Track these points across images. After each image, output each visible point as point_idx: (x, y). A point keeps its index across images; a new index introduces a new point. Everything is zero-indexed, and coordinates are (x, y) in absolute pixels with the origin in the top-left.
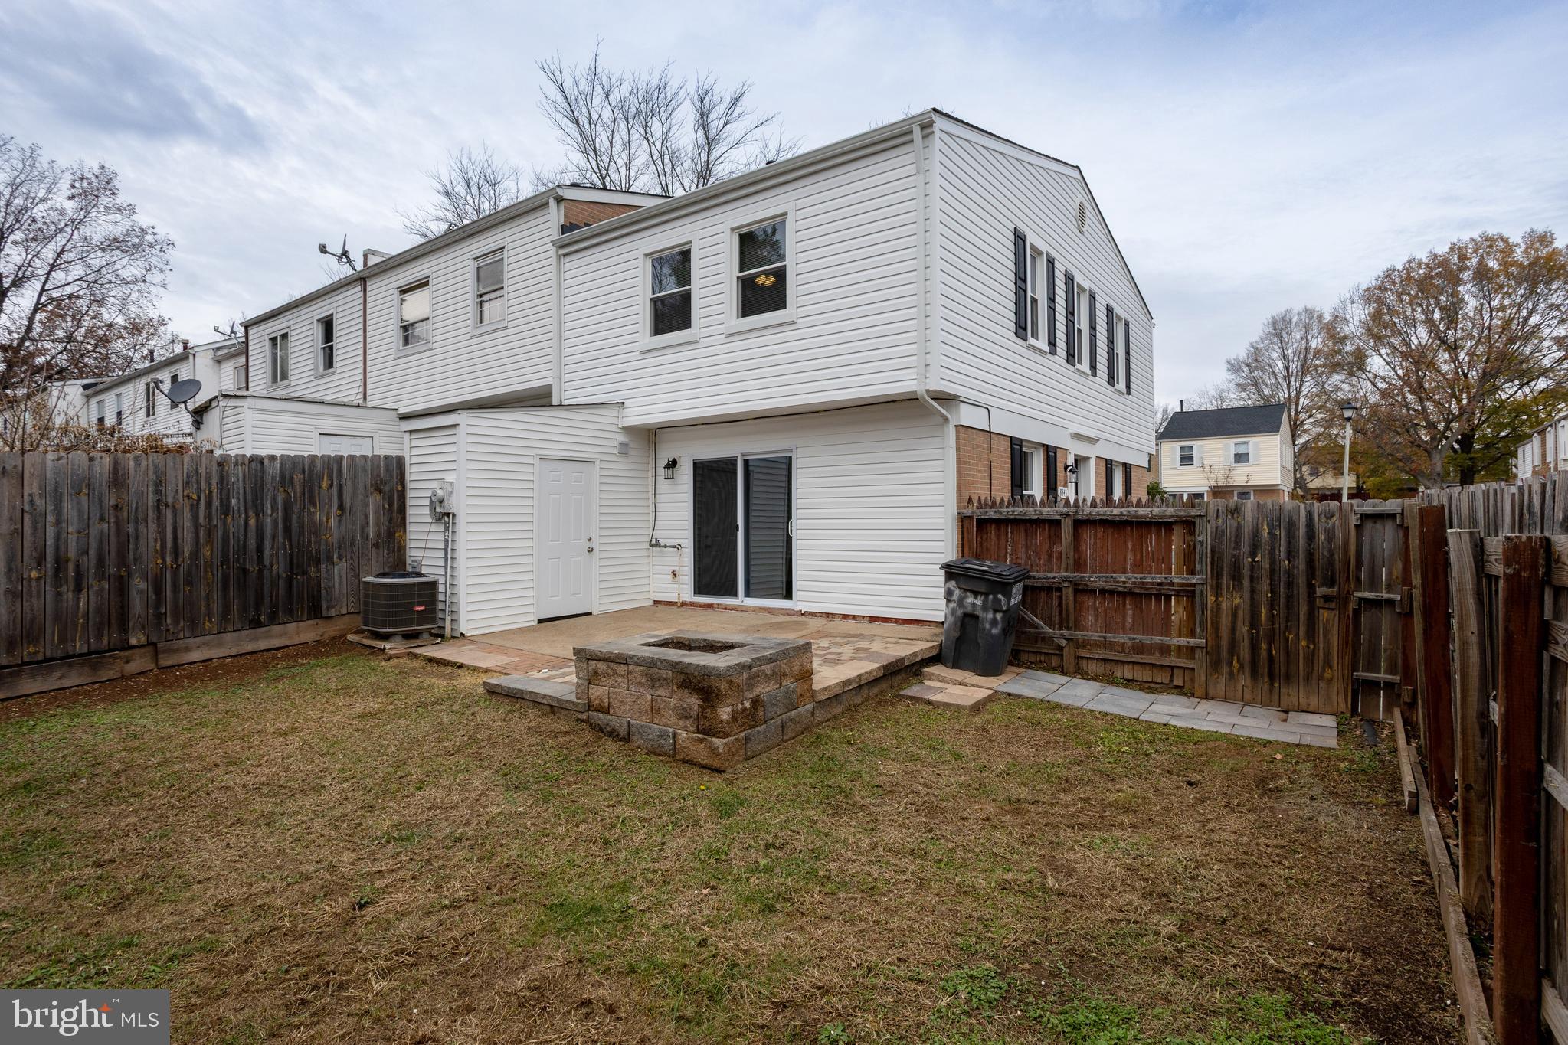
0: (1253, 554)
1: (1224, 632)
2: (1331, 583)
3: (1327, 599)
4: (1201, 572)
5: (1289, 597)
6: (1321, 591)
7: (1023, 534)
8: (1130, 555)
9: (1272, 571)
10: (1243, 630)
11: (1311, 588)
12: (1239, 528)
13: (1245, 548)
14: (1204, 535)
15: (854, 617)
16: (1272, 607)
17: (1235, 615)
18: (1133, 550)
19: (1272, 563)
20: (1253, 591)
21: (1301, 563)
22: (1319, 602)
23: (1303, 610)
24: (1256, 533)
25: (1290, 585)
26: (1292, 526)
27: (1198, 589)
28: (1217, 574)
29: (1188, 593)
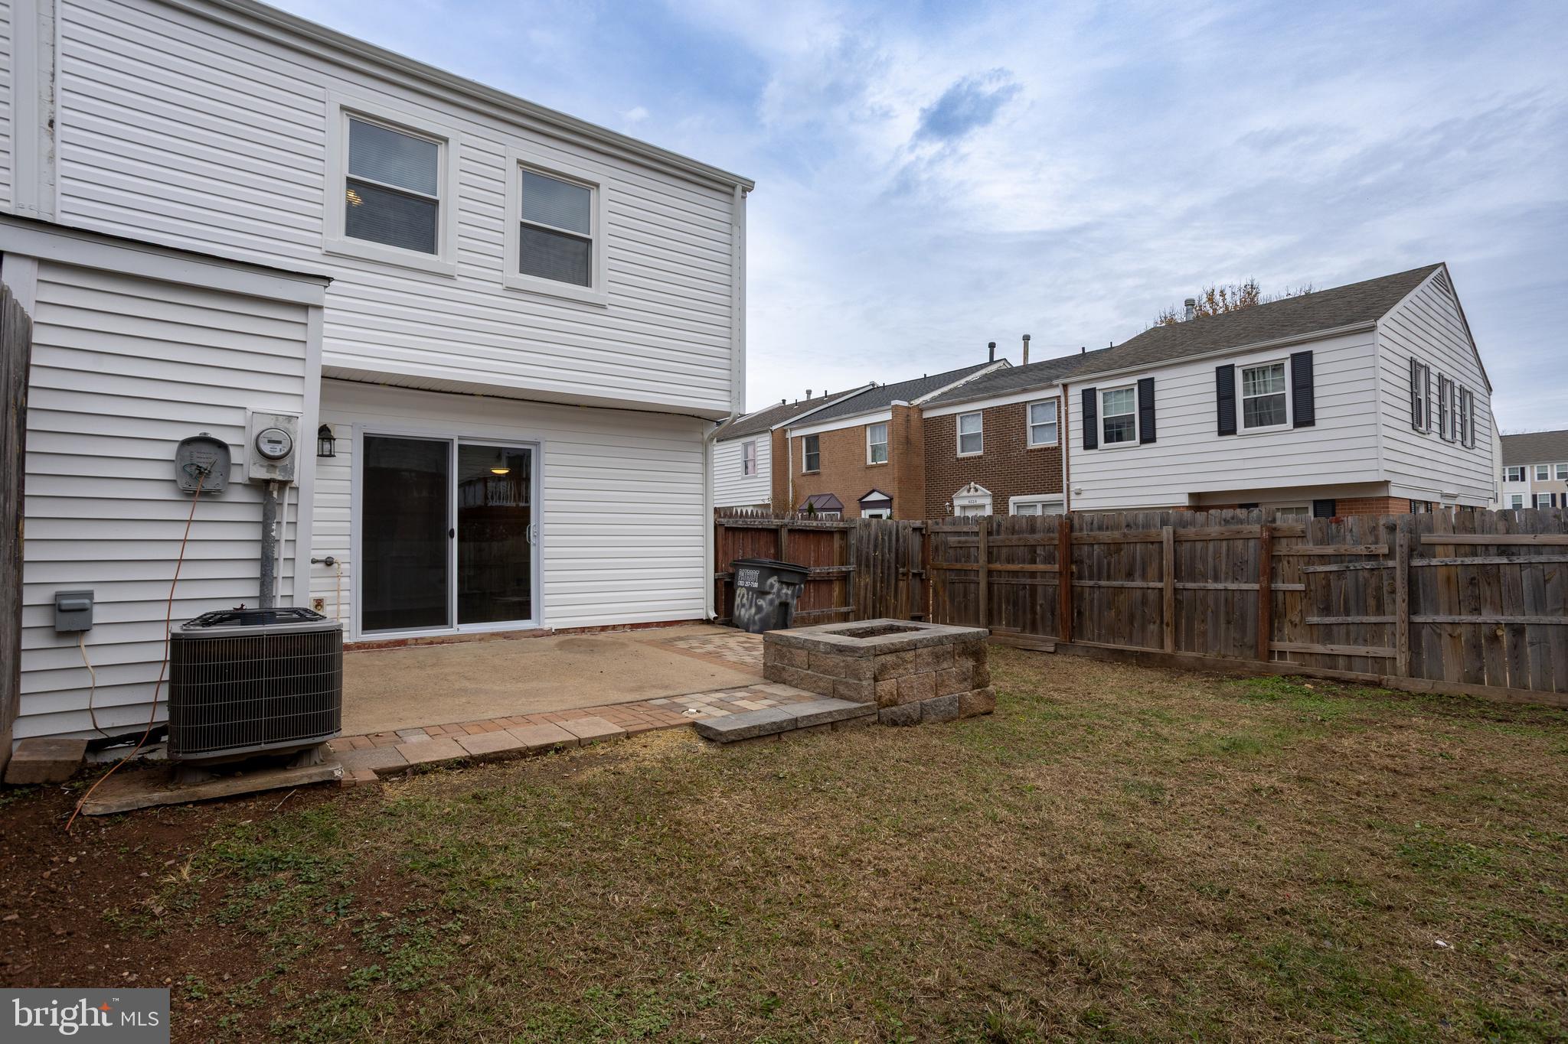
0: (875, 551)
1: (862, 602)
2: (904, 567)
3: (904, 574)
4: (853, 564)
5: (889, 575)
6: (901, 570)
7: (750, 541)
8: (812, 554)
9: (883, 560)
10: (870, 595)
11: (897, 568)
12: (869, 535)
13: (871, 546)
14: (853, 540)
15: (614, 627)
16: (882, 582)
17: (866, 589)
18: (814, 551)
19: (882, 556)
20: (874, 574)
21: (893, 555)
22: (900, 577)
23: (893, 582)
24: (876, 538)
25: (889, 568)
26: (890, 533)
27: (852, 573)
28: (859, 565)
29: (844, 578)
